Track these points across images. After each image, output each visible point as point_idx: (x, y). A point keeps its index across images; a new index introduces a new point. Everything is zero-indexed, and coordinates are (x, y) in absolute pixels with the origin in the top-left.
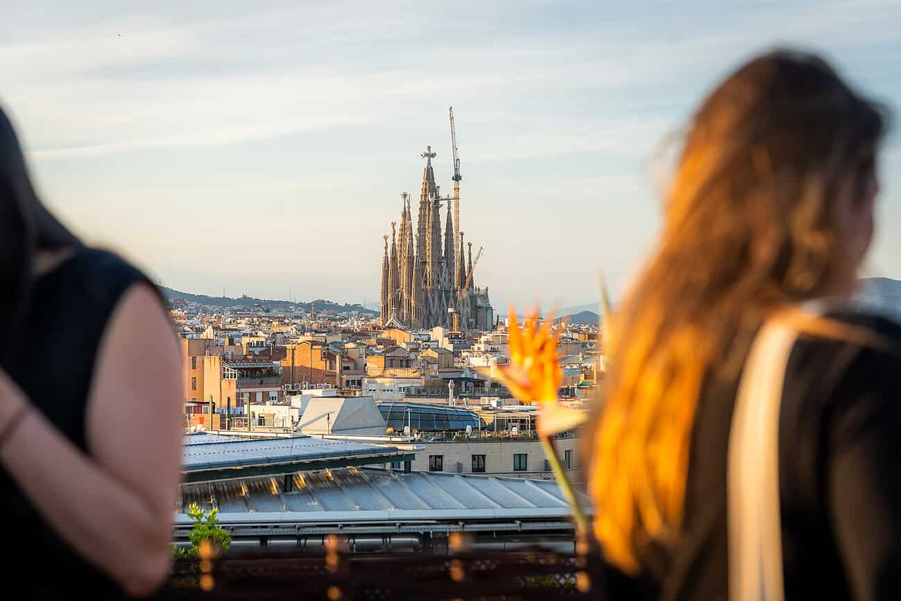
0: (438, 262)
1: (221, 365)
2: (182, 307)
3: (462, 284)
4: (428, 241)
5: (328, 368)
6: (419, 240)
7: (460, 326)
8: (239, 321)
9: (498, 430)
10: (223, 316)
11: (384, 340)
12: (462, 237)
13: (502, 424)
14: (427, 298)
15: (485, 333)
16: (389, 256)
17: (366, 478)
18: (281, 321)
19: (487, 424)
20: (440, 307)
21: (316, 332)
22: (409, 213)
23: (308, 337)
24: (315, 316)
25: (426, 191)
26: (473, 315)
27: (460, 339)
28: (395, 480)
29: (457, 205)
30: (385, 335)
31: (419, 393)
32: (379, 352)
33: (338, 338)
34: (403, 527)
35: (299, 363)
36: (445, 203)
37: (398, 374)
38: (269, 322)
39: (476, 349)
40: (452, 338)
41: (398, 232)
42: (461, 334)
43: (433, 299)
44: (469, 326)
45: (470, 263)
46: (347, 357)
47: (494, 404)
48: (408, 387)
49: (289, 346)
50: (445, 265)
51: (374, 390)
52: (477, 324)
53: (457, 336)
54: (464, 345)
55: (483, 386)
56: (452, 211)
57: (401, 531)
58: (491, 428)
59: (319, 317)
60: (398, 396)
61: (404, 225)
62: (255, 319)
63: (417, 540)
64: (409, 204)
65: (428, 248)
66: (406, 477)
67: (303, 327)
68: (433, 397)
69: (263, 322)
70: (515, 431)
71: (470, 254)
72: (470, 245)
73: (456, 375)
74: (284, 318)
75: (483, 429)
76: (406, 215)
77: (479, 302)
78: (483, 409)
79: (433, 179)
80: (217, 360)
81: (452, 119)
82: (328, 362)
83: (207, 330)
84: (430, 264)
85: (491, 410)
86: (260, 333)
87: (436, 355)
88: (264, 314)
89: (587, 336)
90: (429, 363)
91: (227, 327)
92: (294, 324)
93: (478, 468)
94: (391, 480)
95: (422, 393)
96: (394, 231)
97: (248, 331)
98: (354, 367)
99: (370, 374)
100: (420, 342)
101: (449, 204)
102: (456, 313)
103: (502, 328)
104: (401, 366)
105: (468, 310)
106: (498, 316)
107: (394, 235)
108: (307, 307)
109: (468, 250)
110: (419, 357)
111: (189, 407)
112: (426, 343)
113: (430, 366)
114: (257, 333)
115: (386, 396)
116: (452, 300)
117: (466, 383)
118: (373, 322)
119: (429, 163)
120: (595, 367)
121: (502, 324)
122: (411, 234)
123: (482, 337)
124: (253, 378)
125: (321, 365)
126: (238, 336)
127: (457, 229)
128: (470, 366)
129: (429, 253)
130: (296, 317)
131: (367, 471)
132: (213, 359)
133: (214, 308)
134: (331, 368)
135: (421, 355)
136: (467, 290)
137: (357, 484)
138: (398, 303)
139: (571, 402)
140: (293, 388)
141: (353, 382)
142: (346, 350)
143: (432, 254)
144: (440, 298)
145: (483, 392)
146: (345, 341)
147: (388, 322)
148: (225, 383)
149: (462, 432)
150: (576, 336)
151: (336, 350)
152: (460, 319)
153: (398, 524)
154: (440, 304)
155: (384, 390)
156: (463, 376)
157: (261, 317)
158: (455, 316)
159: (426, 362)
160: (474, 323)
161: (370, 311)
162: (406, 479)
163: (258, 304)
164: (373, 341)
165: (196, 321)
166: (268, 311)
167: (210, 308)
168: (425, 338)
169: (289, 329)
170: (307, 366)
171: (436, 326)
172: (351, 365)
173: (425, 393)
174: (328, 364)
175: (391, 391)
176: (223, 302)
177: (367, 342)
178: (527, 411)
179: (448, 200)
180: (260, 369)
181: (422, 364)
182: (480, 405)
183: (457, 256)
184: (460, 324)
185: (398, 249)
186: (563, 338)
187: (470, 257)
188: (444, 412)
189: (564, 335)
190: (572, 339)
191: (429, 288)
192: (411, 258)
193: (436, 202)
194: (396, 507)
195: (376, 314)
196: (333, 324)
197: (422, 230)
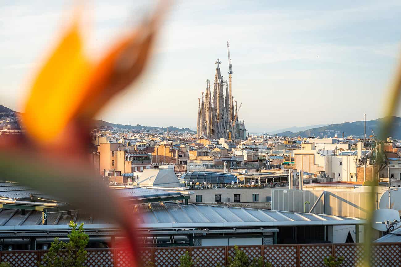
0: (222, 110)
1: (125, 155)
2: (111, 129)
3: (233, 119)
4: (218, 100)
5: (173, 156)
6: (214, 100)
7: (232, 138)
8: (135, 136)
9: (246, 183)
10: (128, 134)
11: (198, 143)
12: (233, 99)
13: (247, 181)
14: (217, 126)
15: (243, 140)
16: (201, 107)
17: (166, 207)
18: (154, 136)
19: (241, 181)
20: (223, 130)
21: (169, 140)
22: (210, 88)
23: (165, 142)
24: (169, 133)
25: (217, 79)
26: (238, 133)
27: (232, 143)
28: (180, 208)
29: (231, 85)
30: (199, 142)
31: (212, 167)
32: (195, 149)
33: (178, 143)
34: (179, 231)
35: (160, 154)
36: (225, 84)
37: (203, 158)
38: (148, 136)
39: (238, 148)
40: (228, 143)
41: (205, 97)
42: (232, 141)
43: (220, 126)
44: (236, 137)
45: (236, 110)
46: (181, 151)
47: (244, 172)
48: (207, 164)
49: (155, 147)
50: (225, 111)
51: (192, 166)
52: (239, 137)
53: (230, 142)
54: (234, 146)
55: (240, 164)
56: (229, 87)
57: (178, 233)
58: (242, 183)
59: (170, 134)
60: (203, 168)
61: (207, 93)
62: (142, 135)
63: (186, 237)
64: (209, 84)
65: (218, 103)
66: (185, 207)
67: (163, 138)
68: (218, 169)
69: (146, 136)
70: (253, 184)
71: (236, 106)
72: (236, 102)
73: (229, 159)
74: (155, 134)
75: (239, 183)
76: (208, 89)
77: (240, 127)
78: (239, 174)
79: (220, 73)
80: (123, 152)
81: (228, 46)
82: (173, 153)
83: (121, 140)
84: (219, 110)
85: (243, 174)
86: (144, 141)
87: (219, 150)
88: (146, 133)
89: (288, 142)
90: (216, 154)
91: (130, 138)
92: (159, 137)
93: (237, 200)
94: (178, 208)
95: (214, 167)
96: (203, 96)
97: (139, 140)
98: (184, 155)
99: (190, 159)
100: (214, 145)
101: (227, 84)
102: (230, 132)
103: (250, 138)
104: (204, 155)
105: (235, 130)
106: (249, 133)
107: (203, 97)
108: (165, 130)
109: (235, 104)
110: (212, 151)
111: (109, 173)
112: (217, 145)
113: (217, 155)
114: (143, 141)
115: (197, 168)
116: (228, 126)
117: (233, 163)
118: (194, 136)
119: (218, 66)
120: (290, 156)
121: (251, 137)
122: (210, 97)
123: (241, 142)
124: (139, 160)
125: (169, 155)
126: (134, 142)
127: (231, 95)
128: (235, 155)
129: (218, 106)
130: (160, 134)
131: (168, 204)
132: (121, 152)
133: (124, 130)
134: (174, 156)
135: (213, 150)
136: (235, 122)
137: (162, 210)
138: (205, 127)
139: (279, 171)
140: (157, 165)
141: (184, 162)
142: (181, 148)
143: (220, 106)
144: (223, 125)
145: (240, 167)
146: (181, 144)
147: (201, 136)
148: (126, 162)
149: (230, 184)
150: (283, 142)
151: (176, 148)
152: (232, 134)
153: (177, 230)
154: (223, 128)
155: (197, 166)
156: (232, 159)
157: (145, 134)
158: (230, 133)
159: (215, 154)
160: (238, 136)
161: (193, 131)
162: (185, 208)
163: (144, 128)
164: (193, 144)
165: (116, 136)
166: (148, 131)
167: (123, 130)
168: (216, 143)
169: (157, 139)
170: (163, 155)
171: (221, 137)
172: (183, 155)
173: (215, 167)
174: (173, 155)
175: (200, 166)
176: (129, 127)
177: (190, 145)
178: (259, 175)
179: (227, 82)
180: (142, 157)
181: (214, 155)
182: (238, 172)
183: (231, 107)
184: (232, 137)
185: (205, 104)
186: (277, 143)
187: (236, 107)
188: (222, 176)
189: (278, 141)
190: (281, 143)
191: (218, 121)
192: (210, 108)
193: (221, 83)
194: (177, 221)
195: (195, 133)
196: (176, 137)
197: (215, 95)
